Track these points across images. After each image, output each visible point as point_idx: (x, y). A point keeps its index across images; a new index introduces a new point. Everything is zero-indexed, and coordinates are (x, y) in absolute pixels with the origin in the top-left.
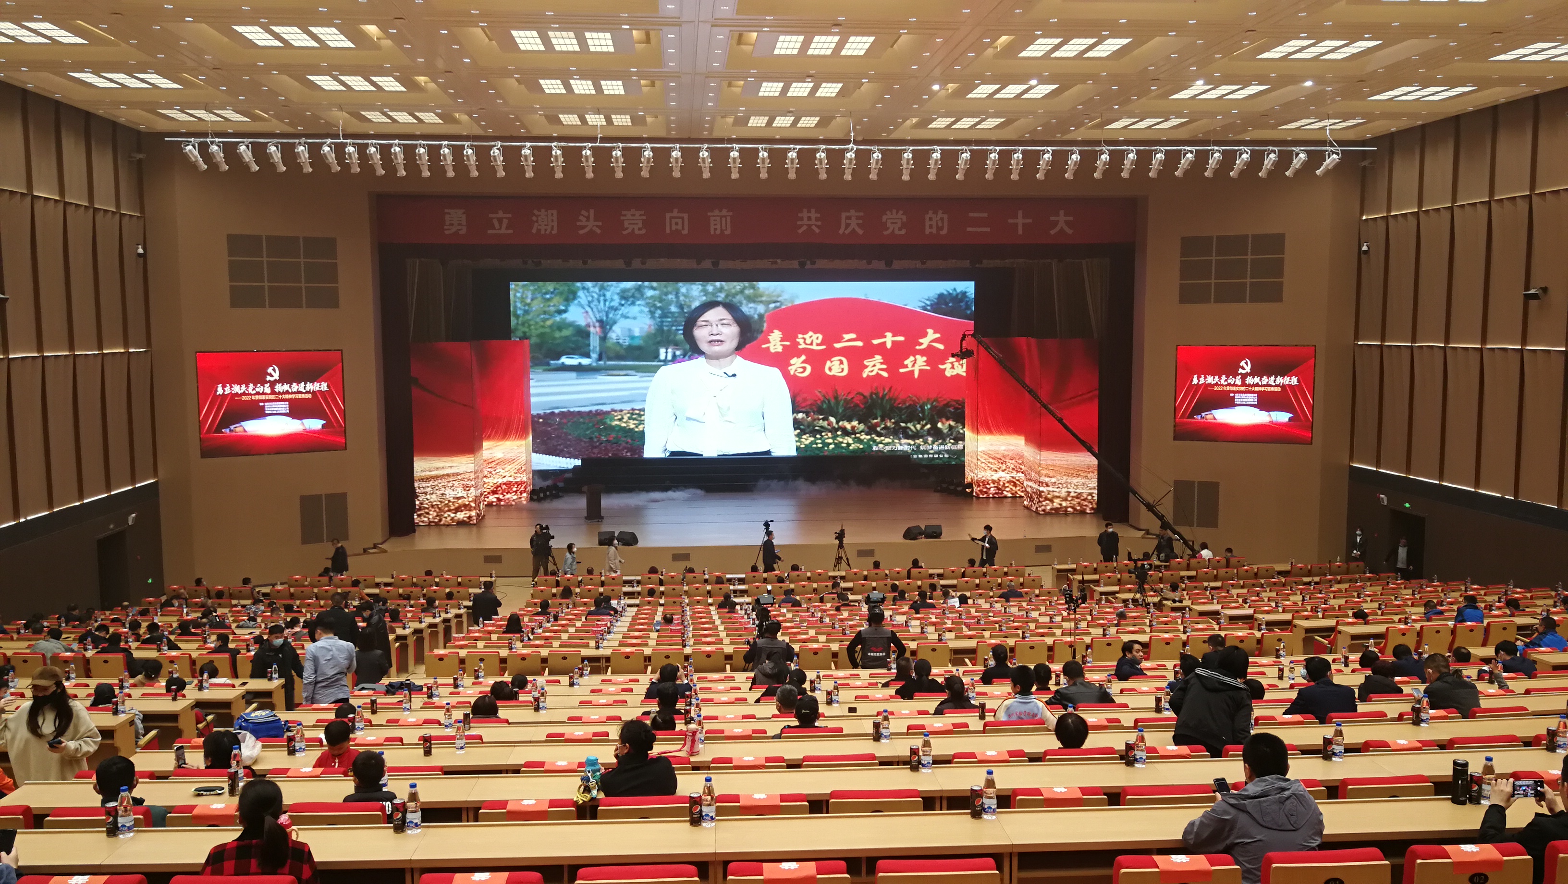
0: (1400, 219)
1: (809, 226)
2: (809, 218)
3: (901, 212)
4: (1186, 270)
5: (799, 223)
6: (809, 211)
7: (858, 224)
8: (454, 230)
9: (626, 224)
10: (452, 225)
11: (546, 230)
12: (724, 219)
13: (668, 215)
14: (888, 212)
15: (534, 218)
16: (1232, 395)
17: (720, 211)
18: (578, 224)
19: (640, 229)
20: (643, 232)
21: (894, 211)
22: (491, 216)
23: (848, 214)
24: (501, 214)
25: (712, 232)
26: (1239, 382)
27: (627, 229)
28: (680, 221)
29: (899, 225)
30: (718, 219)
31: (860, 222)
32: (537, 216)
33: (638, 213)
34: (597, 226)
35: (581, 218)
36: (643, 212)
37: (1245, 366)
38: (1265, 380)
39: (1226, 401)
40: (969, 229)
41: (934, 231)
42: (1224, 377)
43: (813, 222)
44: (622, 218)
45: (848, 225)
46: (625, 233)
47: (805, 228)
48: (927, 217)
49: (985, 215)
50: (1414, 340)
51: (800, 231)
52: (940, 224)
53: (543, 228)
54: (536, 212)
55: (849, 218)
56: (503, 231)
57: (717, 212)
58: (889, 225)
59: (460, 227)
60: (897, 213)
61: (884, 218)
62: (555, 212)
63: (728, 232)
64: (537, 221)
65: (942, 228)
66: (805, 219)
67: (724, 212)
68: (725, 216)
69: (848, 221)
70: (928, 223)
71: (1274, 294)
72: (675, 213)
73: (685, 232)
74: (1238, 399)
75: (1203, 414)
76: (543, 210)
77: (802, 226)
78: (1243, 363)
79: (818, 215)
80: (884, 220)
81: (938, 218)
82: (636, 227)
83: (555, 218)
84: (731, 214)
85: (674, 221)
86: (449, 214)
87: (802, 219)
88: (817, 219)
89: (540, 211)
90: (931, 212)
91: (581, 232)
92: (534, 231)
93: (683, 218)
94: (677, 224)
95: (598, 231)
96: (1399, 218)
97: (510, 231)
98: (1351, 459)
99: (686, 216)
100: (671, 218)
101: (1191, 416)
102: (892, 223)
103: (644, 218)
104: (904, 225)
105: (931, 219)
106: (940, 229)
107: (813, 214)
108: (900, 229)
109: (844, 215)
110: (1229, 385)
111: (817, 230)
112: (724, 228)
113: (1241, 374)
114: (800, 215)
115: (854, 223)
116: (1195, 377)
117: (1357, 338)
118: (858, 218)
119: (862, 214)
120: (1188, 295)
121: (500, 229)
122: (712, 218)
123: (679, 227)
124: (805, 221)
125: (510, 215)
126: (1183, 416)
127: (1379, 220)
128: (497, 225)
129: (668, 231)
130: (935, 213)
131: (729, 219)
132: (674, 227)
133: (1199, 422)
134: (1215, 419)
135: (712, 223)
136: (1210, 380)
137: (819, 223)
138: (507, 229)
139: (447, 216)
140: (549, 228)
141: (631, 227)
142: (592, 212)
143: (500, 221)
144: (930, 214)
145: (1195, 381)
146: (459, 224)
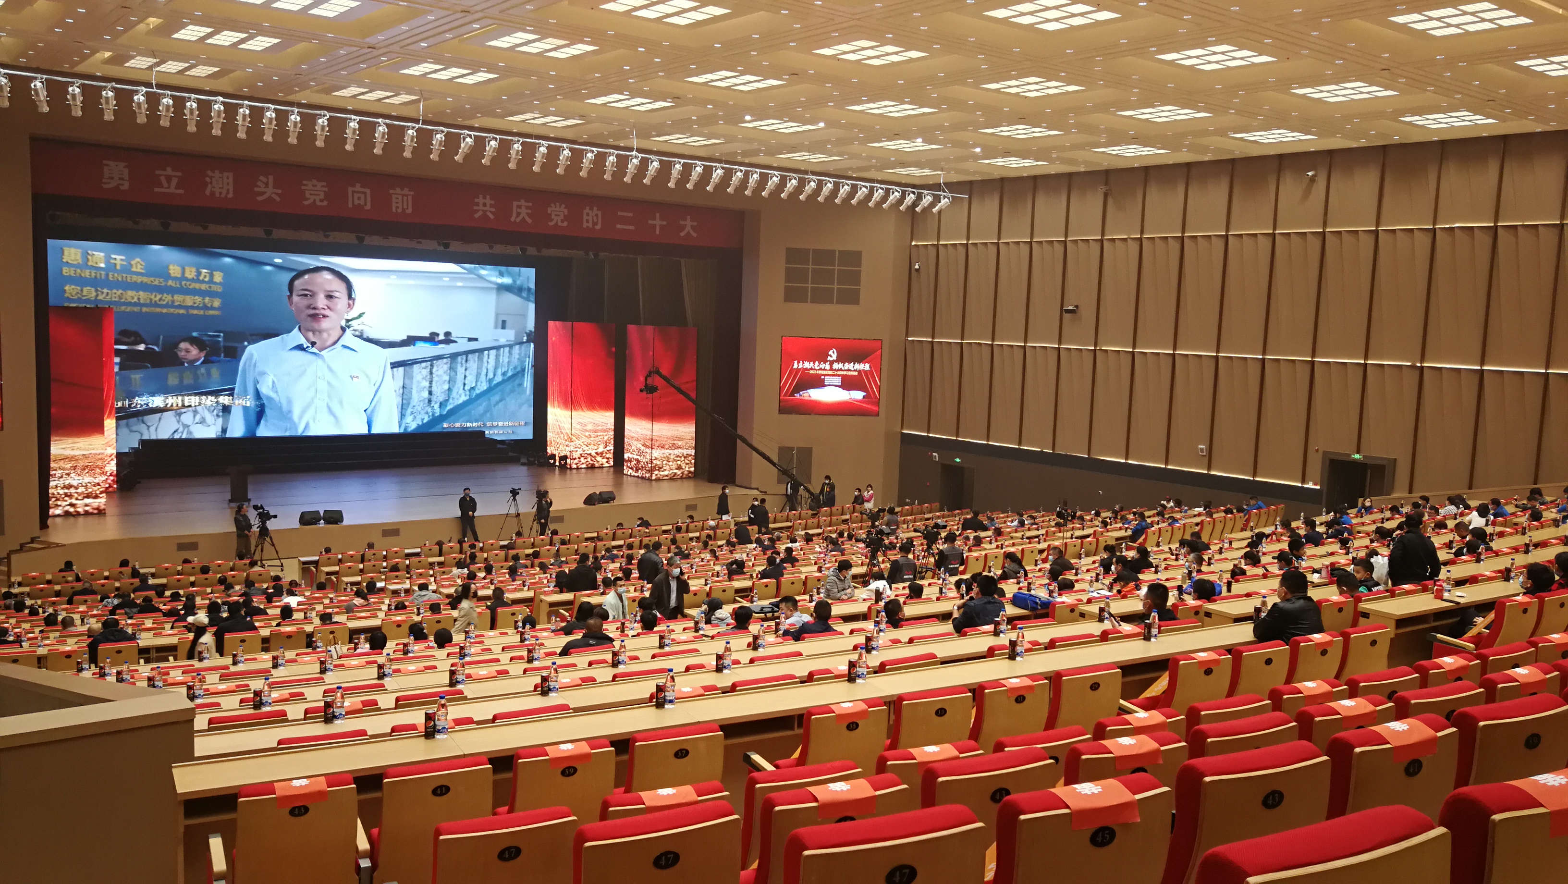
0: (950, 249)
1: (485, 212)
2: (485, 205)
3: (563, 206)
4: (790, 275)
5: (475, 208)
6: (485, 198)
7: (528, 214)
8: (113, 184)
9: (307, 195)
10: (112, 178)
11: (221, 193)
12: (405, 198)
13: (350, 189)
14: (553, 205)
15: (208, 179)
16: (823, 377)
17: (402, 189)
18: (256, 189)
19: (321, 201)
20: (325, 203)
21: (558, 204)
22: (158, 172)
23: (519, 203)
24: (169, 171)
25: (394, 210)
26: (828, 367)
27: (308, 199)
28: (362, 196)
29: (562, 217)
30: (400, 197)
31: (530, 211)
32: (211, 178)
33: (319, 184)
34: (277, 194)
35: (259, 183)
36: (324, 184)
37: (832, 354)
38: (847, 366)
39: (818, 382)
40: (619, 226)
41: (590, 225)
42: (817, 363)
43: (487, 208)
44: (303, 187)
45: (518, 214)
46: (306, 203)
47: (480, 213)
48: (585, 212)
49: (631, 215)
50: (962, 339)
51: (477, 216)
52: (595, 220)
53: (217, 191)
54: (209, 173)
55: (519, 207)
56: (172, 190)
57: (398, 190)
58: (553, 217)
59: (121, 182)
60: (560, 207)
61: (549, 210)
62: (231, 175)
63: (409, 211)
64: (211, 183)
65: (596, 223)
66: (481, 205)
67: (406, 191)
68: (407, 196)
69: (519, 210)
70: (585, 217)
71: (852, 298)
72: (358, 187)
73: (368, 207)
74: (827, 380)
75: (801, 393)
76: (217, 172)
77: (478, 211)
78: (831, 353)
79: (493, 202)
80: (549, 212)
81: (594, 214)
82: (317, 198)
83: (231, 180)
84: (412, 193)
85: (356, 195)
86: (107, 165)
87: (477, 204)
88: (491, 206)
89: (214, 172)
90: (588, 208)
91: (260, 198)
92: (208, 192)
93: (365, 193)
94: (359, 198)
95: (278, 199)
96: (949, 247)
97: (181, 191)
98: (902, 428)
99: (368, 191)
100: (353, 192)
101: (792, 394)
102: (556, 215)
103: (326, 189)
104: (566, 218)
105: (588, 214)
106: (595, 224)
107: (488, 201)
108: (562, 221)
109: (515, 204)
110: (821, 369)
111: (492, 217)
112: (405, 207)
113: (829, 361)
114: (476, 200)
115: (524, 211)
116: (796, 362)
117: (907, 335)
118: (527, 208)
119: (530, 204)
120: (792, 295)
121: (169, 187)
122: (394, 196)
123: (362, 203)
124: (481, 207)
125: (179, 174)
126: (785, 395)
127: (929, 246)
128: (165, 184)
129: (350, 205)
130: (591, 209)
131: (410, 197)
132: (357, 202)
133: (798, 399)
134: (810, 396)
135: (394, 200)
136: (807, 365)
137: (493, 210)
138: (177, 188)
139: (106, 169)
140: (224, 192)
141: (313, 198)
142: (271, 178)
143: (169, 179)
144: (587, 210)
145: (795, 366)
146: (121, 179)
